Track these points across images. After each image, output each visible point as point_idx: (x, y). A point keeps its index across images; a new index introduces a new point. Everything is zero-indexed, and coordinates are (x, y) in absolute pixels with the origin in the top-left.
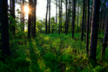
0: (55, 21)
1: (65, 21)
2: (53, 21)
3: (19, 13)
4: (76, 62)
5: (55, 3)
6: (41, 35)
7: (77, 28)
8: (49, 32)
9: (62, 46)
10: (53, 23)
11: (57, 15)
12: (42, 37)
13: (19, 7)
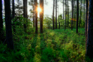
0: (63, 18)
1: (71, 17)
2: (60, 17)
3: (32, 12)
4: (72, 58)
5: (62, 2)
6: (48, 31)
7: (83, 23)
8: (56, 28)
9: (64, 41)
10: (60, 19)
11: (64, 12)
12: (49, 32)
13: (32, 8)
